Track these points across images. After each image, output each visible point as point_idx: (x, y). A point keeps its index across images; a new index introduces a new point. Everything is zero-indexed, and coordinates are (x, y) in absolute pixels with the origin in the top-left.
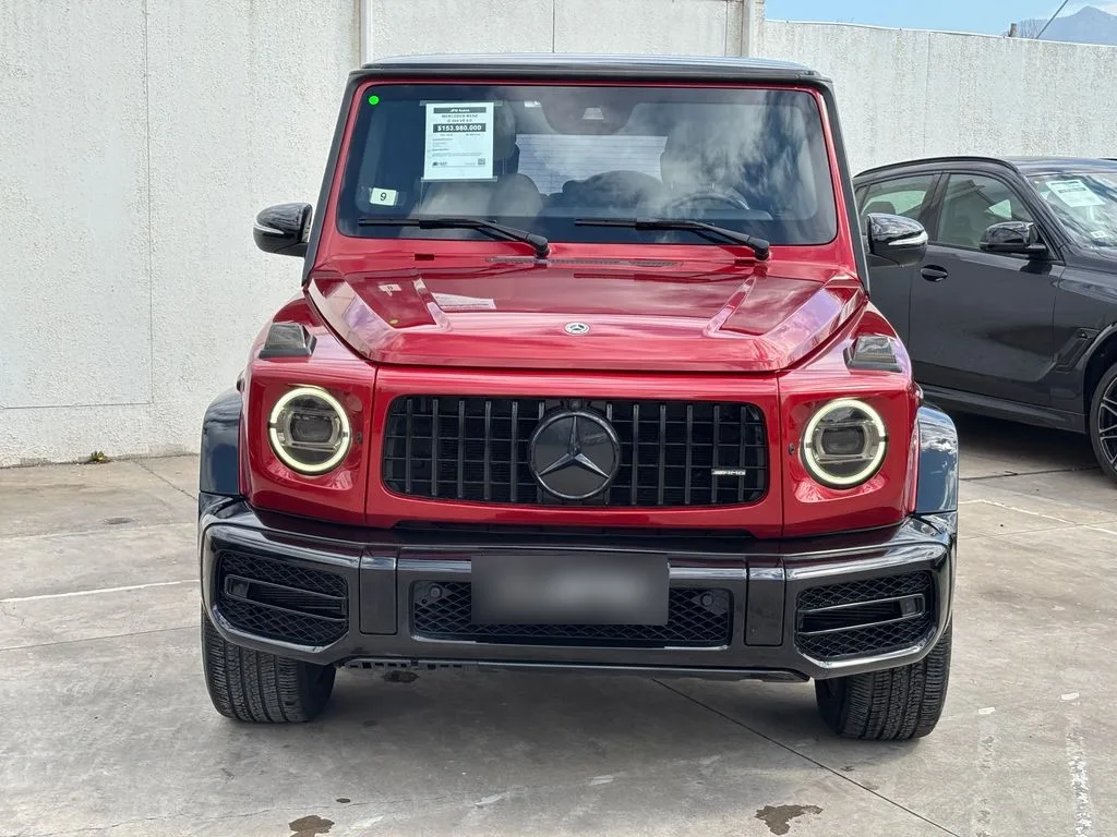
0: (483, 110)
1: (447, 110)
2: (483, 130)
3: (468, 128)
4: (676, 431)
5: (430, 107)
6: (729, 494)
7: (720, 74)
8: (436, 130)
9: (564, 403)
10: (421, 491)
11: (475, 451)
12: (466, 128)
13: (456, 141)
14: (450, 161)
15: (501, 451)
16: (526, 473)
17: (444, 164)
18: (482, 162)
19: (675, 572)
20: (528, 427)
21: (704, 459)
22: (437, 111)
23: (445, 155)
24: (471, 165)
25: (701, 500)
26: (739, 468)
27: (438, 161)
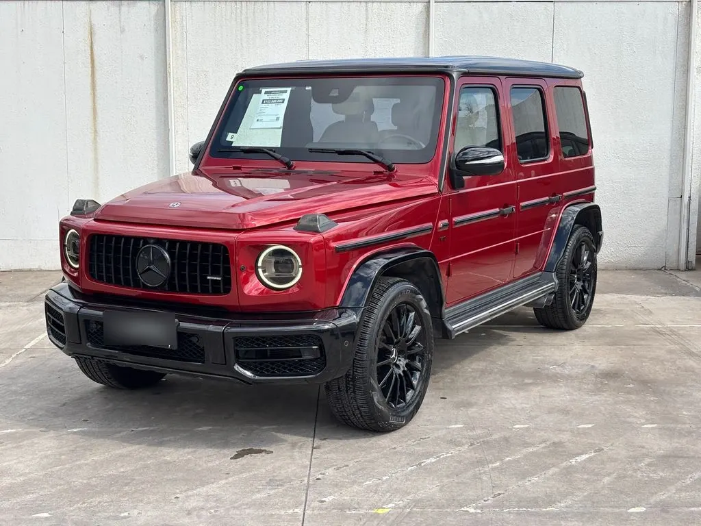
0: (286, 92)
1: (270, 92)
2: (283, 102)
3: (277, 101)
4: (193, 257)
6: (215, 289)
7: (402, 69)
12: (275, 101)
14: (264, 118)
15: (126, 261)
16: (135, 273)
17: (261, 120)
18: (278, 119)
19: (183, 324)
20: (136, 250)
21: (204, 271)
22: (266, 93)
23: (263, 115)
24: (271, 121)
25: (205, 291)
26: (219, 277)
27: (259, 119)
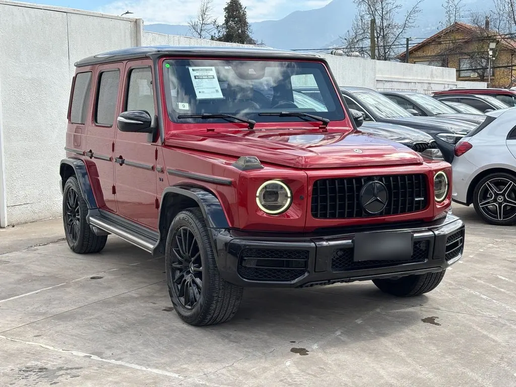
0: (211, 70)
1: (198, 70)
2: (214, 78)
3: (208, 77)
5: (190, 69)
6: (419, 207)
8: (195, 78)
9: (370, 178)
10: (324, 216)
11: (342, 199)
12: (206, 77)
13: (205, 82)
14: (205, 91)
16: (359, 205)
17: (203, 92)
18: (217, 91)
20: (359, 188)
22: (193, 70)
23: (202, 88)
24: (213, 92)
25: (410, 210)
26: (421, 197)
27: (201, 91)
